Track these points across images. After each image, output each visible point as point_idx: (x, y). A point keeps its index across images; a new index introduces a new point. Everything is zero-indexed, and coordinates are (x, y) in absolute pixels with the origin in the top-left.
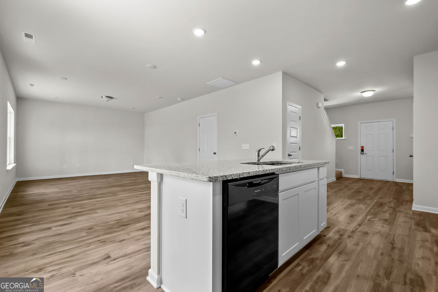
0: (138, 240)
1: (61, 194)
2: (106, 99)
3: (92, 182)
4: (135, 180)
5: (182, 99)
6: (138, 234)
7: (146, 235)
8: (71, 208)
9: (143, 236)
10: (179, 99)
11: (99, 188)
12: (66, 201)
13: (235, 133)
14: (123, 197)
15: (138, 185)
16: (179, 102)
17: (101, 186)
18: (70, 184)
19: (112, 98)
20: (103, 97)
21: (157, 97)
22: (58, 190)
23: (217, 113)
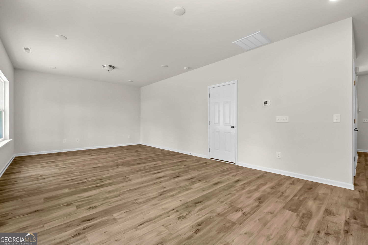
1: (61, 179)
2: (107, 68)
3: (94, 159)
4: (138, 156)
5: (189, 68)
8: (75, 208)
10: (185, 68)
11: (104, 168)
12: (67, 190)
13: (266, 103)
14: (138, 183)
15: (145, 163)
16: (186, 71)
17: (104, 164)
18: (70, 161)
19: (113, 67)
20: (105, 66)
21: (162, 65)
22: (57, 171)
23: (237, 80)
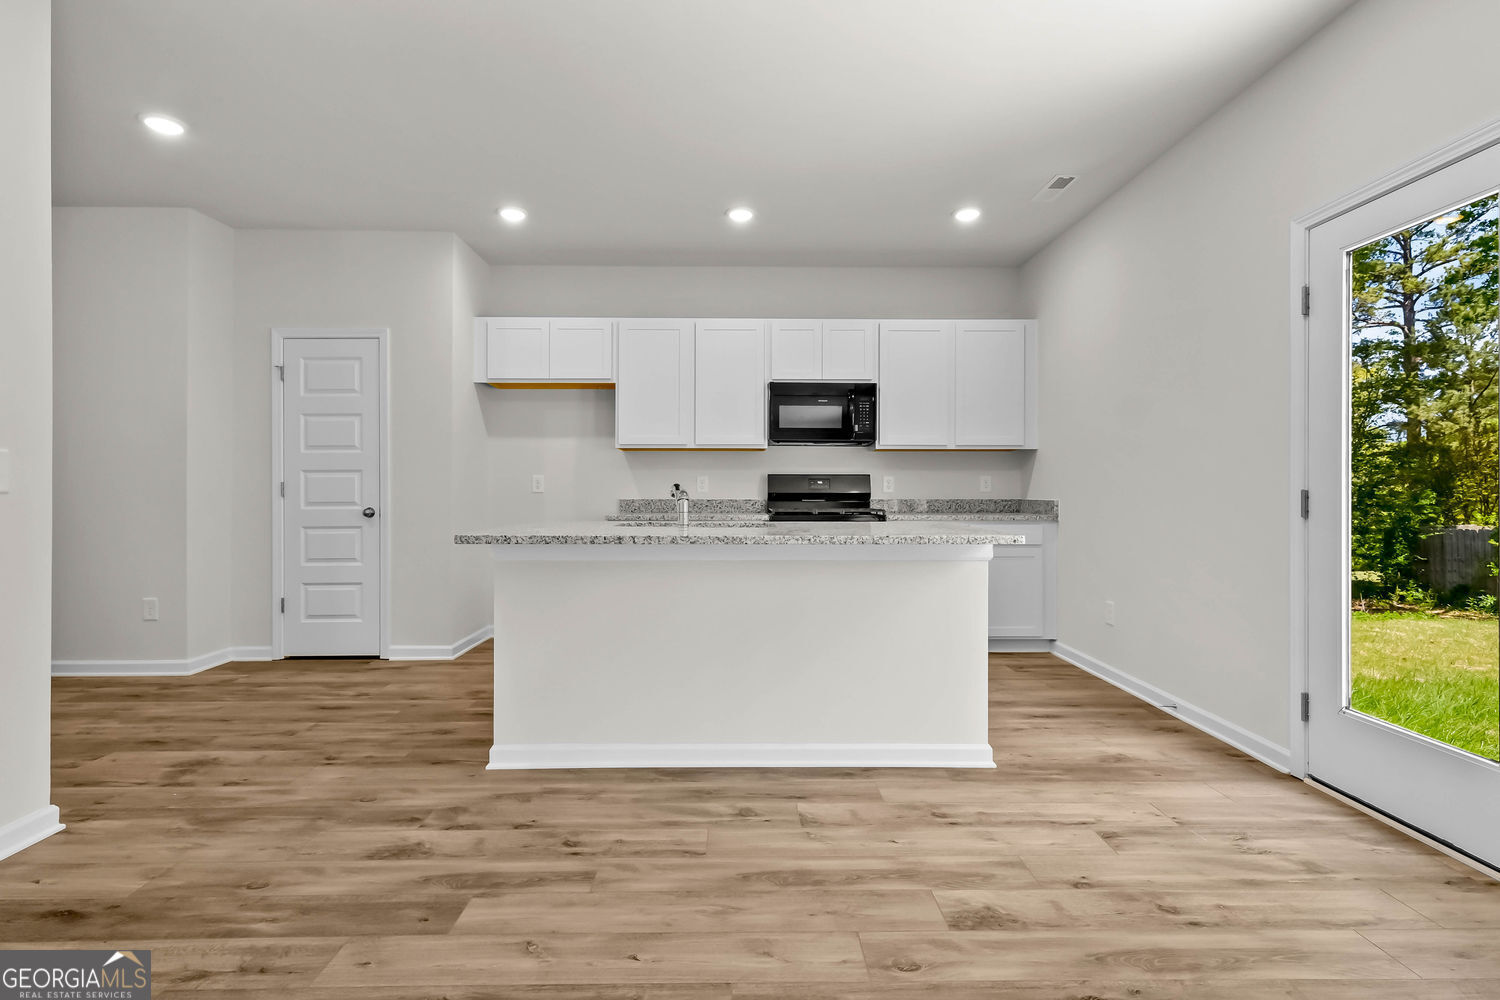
0: (1012, 865)
6: (1014, 893)
7: (977, 875)
9: (993, 876)
